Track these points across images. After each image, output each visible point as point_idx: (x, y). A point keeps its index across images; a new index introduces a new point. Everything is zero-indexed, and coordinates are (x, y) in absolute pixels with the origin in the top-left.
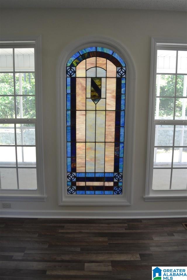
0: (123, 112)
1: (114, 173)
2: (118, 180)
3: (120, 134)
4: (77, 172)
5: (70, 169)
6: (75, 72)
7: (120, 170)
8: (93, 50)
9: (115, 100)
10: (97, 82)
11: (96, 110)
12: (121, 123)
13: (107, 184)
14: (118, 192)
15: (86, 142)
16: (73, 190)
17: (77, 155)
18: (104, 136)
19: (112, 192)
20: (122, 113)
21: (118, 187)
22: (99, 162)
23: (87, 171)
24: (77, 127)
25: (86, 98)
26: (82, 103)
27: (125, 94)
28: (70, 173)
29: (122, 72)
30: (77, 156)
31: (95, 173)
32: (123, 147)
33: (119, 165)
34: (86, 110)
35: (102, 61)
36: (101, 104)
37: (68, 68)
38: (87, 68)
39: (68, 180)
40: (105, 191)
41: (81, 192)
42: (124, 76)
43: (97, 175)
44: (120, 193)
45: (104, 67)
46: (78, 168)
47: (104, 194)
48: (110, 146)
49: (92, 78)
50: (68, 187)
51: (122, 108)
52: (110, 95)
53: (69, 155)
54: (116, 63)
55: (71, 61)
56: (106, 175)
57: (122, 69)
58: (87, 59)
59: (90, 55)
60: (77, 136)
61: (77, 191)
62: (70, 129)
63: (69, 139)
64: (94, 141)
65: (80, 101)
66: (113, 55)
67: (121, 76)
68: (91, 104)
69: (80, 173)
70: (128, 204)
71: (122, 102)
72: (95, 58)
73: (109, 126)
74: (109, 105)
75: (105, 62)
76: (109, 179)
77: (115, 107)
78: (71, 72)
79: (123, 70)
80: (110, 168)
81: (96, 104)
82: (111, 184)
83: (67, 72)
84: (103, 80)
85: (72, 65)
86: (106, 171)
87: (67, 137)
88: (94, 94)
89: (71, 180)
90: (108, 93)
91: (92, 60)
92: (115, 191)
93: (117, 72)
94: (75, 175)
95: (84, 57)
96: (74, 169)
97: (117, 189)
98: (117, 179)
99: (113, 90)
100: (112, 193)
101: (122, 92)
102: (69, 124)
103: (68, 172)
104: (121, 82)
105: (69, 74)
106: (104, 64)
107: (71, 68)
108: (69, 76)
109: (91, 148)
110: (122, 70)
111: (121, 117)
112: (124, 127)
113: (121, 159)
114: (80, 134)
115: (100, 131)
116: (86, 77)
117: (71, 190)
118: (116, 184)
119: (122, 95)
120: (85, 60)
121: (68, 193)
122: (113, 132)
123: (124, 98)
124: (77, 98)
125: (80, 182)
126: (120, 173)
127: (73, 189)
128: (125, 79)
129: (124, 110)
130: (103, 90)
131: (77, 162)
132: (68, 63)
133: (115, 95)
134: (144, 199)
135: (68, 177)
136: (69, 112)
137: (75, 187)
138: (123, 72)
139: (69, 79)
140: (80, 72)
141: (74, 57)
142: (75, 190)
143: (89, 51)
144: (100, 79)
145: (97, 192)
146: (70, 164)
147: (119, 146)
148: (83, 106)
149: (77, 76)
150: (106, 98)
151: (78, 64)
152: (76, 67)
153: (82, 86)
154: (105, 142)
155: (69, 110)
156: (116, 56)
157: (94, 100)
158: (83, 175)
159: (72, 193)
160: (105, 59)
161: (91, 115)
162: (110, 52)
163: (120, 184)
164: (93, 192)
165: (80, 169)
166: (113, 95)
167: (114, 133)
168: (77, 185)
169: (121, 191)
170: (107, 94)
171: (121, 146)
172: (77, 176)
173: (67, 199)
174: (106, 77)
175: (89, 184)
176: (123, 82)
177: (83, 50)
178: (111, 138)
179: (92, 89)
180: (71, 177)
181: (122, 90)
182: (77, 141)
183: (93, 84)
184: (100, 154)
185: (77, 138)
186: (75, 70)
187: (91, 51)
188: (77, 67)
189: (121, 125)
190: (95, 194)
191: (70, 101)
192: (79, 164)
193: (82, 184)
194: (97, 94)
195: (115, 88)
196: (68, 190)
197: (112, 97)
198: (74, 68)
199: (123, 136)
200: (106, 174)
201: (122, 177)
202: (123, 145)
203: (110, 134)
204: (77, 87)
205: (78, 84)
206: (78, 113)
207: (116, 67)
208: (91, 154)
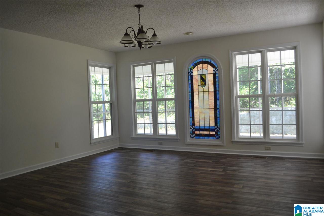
0: (218, 91)
1: (215, 126)
2: (218, 131)
3: (217, 104)
5: (191, 124)
6: (192, 73)
7: (218, 125)
8: (201, 60)
9: (213, 85)
11: (203, 92)
12: (217, 98)
13: (211, 133)
14: (218, 138)
15: (199, 109)
16: (193, 136)
18: (209, 105)
19: (214, 138)
20: (217, 92)
21: (218, 135)
22: (206, 120)
23: (200, 125)
24: (194, 101)
25: (198, 85)
26: (197, 88)
30: (195, 117)
31: (205, 126)
33: (217, 122)
34: (198, 92)
35: (205, 65)
36: (206, 88)
37: (189, 71)
38: (198, 70)
39: (191, 130)
40: (210, 137)
41: (197, 137)
42: (217, 72)
43: (206, 128)
45: (207, 68)
46: (196, 123)
47: (210, 139)
48: (212, 111)
49: (201, 75)
50: (191, 134)
51: (217, 89)
53: (191, 116)
54: (213, 66)
55: (191, 67)
56: (211, 128)
57: (216, 68)
58: (198, 66)
59: (199, 63)
60: (194, 106)
61: (196, 137)
62: (191, 102)
63: (191, 108)
64: (203, 108)
65: (195, 87)
66: (211, 62)
67: (216, 72)
68: (201, 89)
69: (196, 126)
70: (223, 145)
71: (217, 86)
72: (202, 64)
73: (211, 99)
74: (210, 88)
75: (207, 66)
76: (213, 130)
77: (213, 89)
78: (190, 73)
80: (213, 124)
81: (203, 88)
82: (214, 133)
83: (189, 73)
84: (207, 75)
85: (191, 69)
86: (210, 125)
88: (202, 83)
89: (192, 130)
90: (209, 82)
91: (200, 66)
93: (214, 70)
95: (197, 64)
96: (193, 124)
97: (217, 136)
101: (217, 81)
102: (190, 99)
103: (190, 126)
106: (206, 67)
107: (190, 71)
109: (202, 112)
111: (217, 94)
112: (219, 100)
113: (218, 118)
114: (196, 105)
115: (206, 102)
116: (198, 75)
117: (192, 136)
118: (216, 133)
119: (217, 83)
120: (197, 66)
121: (191, 138)
123: (218, 84)
125: (197, 132)
126: (218, 127)
130: (207, 81)
132: (189, 69)
133: (213, 82)
134: (232, 142)
135: (191, 128)
136: (190, 93)
137: (194, 135)
138: (217, 70)
139: (190, 76)
140: (195, 72)
141: (192, 65)
144: (205, 75)
145: (206, 137)
146: (191, 121)
147: (217, 110)
148: (197, 90)
149: (193, 75)
150: (208, 85)
151: (194, 68)
152: (193, 70)
153: (196, 79)
154: (209, 109)
156: (212, 62)
157: (202, 86)
158: (198, 128)
159: (193, 138)
160: (207, 64)
161: (201, 94)
162: (209, 61)
163: (219, 133)
164: (204, 137)
165: (196, 124)
166: (212, 83)
167: (214, 103)
168: (195, 133)
169: (220, 137)
171: (218, 110)
172: (195, 128)
173: (189, 140)
174: (208, 74)
175: (202, 132)
176: (217, 75)
177: (196, 61)
178: (212, 106)
179: (201, 80)
181: (217, 80)
182: (195, 109)
183: (202, 78)
184: (207, 116)
185: (194, 107)
187: (200, 61)
189: (217, 99)
190: (205, 139)
191: (191, 88)
192: (196, 121)
193: (198, 132)
194: (204, 83)
195: (213, 79)
196: (191, 136)
198: (192, 71)
199: (219, 105)
201: (219, 129)
202: (219, 110)
203: (211, 104)
204: (194, 80)
205: (194, 78)
206: (194, 93)
207: (212, 68)
208: (202, 116)
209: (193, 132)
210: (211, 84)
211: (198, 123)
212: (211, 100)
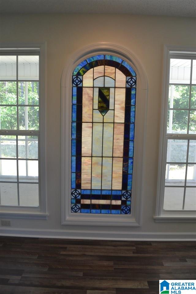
0: (133, 124)
1: (121, 190)
2: (127, 198)
3: (129, 148)
4: (82, 188)
5: (74, 186)
6: (81, 81)
7: (129, 187)
8: (102, 58)
9: (124, 112)
10: (105, 92)
11: (103, 123)
12: (130, 137)
13: (114, 202)
14: (126, 212)
15: (92, 157)
16: (77, 209)
17: (83, 170)
18: (112, 150)
19: (120, 211)
20: (131, 126)
21: (126, 206)
22: (105, 178)
23: (92, 188)
24: (83, 141)
25: (93, 109)
26: (89, 114)
27: (135, 106)
28: (74, 190)
29: (131, 82)
31: (101, 190)
32: (132, 163)
33: (127, 182)
34: (92, 123)
35: (110, 69)
36: (108, 116)
37: (74, 77)
38: (95, 77)
39: (72, 197)
40: (112, 211)
41: (86, 210)
42: (134, 86)
43: (104, 193)
44: (128, 213)
45: (113, 76)
46: (84, 184)
47: (111, 213)
48: (118, 162)
49: (99, 88)
50: (73, 205)
51: (131, 120)
52: (119, 106)
53: (74, 170)
54: (126, 72)
55: (78, 69)
56: (114, 193)
57: (132, 78)
58: (95, 68)
59: (98, 63)
60: (82, 150)
61: (82, 210)
62: (75, 142)
63: (74, 153)
64: (101, 156)
65: (86, 112)
66: (123, 64)
67: (131, 86)
68: (98, 116)
69: (85, 190)
70: (137, 225)
71: (132, 114)
72: (103, 67)
73: (118, 139)
74: (117, 117)
75: (114, 71)
76: (117, 198)
77: (124, 120)
78: (77, 81)
79: (133, 80)
80: (118, 186)
81: (103, 116)
82: (119, 202)
83: (73, 81)
84: (112, 90)
85: (79, 74)
86: (113, 188)
87: (72, 151)
88: (102, 105)
89: (76, 197)
90: (117, 104)
91: (100, 68)
92: (123, 210)
93: (127, 82)
94: (80, 192)
95: (92, 65)
96: (79, 186)
97: (124, 208)
98: (125, 197)
99: (122, 101)
100: (120, 213)
101: (132, 104)
102: (74, 137)
103: (72, 189)
104: (131, 92)
105: (76, 84)
106: (112, 73)
107: (77, 77)
108: (75, 86)
109: (97, 163)
110: (131, 80)
111: (131, 130)
112: (133, 141)
113: (129, 176)
114: (86, 148)
115: (108, 145)
116: (93, 87)
117: (76, 208)
118: (124, 202)
119: (132, 107)
120: (92, 69)
121: (72, 211)
122: (121, 146)
123: (134, 109)
124: (83, 109)
125: (85, 200)
126: (129, 191)
127: (78, 207)
128: (135, 89)
129: (134, 123)
130: (111, 101)
131: (82, 177)
132: (74, 72)
133: (124, 106)
134: (155, 220)
135: (72, 194)
136: (75, 124)
137: (79, 205)
138: (134, 82)
139: (75, 89)
140: (87, 81)
141: (81, 65)
142: (79, 209)
143: (97, 60)
144: (108, 89)
145: (103, 211)
146: (75, 180)
147: (128, 161)
148: (89, 117)
149: (84, 86)
150: (114, 110)
151: (84, 72)
152: (82, 76)
153: (89, 97)
154: (113, 157)
155: (74, 122)
156: (125, 65)
157: (101, 112)
158: (88, 193)
159: (76, 212)
160: (114, 68)
161: (98, 128)
162: (119, 61)
163: (128, 203)
164: (99, 211)
165: (85, 185)
166: (122, 106)
167: (123, 147)
168: (82, 203)
169: (130, 210)
170: (115, 105)
171: (130, 161)
172: (82, 193)
173: (71, 217)
174: (115, 87)
175: (95, 202)
176: (133, 92)
177: (91, 59)
178: (120, 152)
179: (100, 99)
180: (76, 194)
181: (132, 101)
182: (82, 155)
183: (101, 94)
184: (107, 170)
185: (83, 152)
186: (81, 79)
187: (99, 59)
188: (84, 76)
189: (130, 139)
190: (101, 213)
191: (76, 112)
192: (84, 180)
193: (87, 202)
194: (105, 105)
195: (124, 99)
196: (72, 208)
197: (121, 108)
198: (81, 77)
199: (133, 151)
200: (113, 191)
201: (130, 195)
202: (132, 160)
203: (118, 148)
204: (83, 98)
205: (85, 94)
206: (84, 125)
207: (125, 77)
208: (97, 170)
209: (78, 201)
210: (121, 109)
211: (87, 183)
212: (118, 141)
